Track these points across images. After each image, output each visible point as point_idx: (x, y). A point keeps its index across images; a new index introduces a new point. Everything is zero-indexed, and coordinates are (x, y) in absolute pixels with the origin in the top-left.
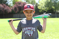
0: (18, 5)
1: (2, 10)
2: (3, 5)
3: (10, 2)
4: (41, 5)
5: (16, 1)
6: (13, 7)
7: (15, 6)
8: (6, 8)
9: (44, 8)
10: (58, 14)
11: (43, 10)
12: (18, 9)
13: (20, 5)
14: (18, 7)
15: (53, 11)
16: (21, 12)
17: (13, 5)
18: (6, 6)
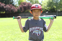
0: (23, 5)
1: (9, 10)
2: (10, 5)
3: (16, 2)
4: (44, 5)
5: (22, 2)
6: (19, 7)
7: (20, 6)
8: (12, 8)
9: (46, 7)
10: (59, 13)
11: (45, 9)
12: (23, 9)
13: (25, 5)
14: (23, 7)
15: (55, 10)
16: (26, 11)
17: (19, 5)
18: (12, 6)
